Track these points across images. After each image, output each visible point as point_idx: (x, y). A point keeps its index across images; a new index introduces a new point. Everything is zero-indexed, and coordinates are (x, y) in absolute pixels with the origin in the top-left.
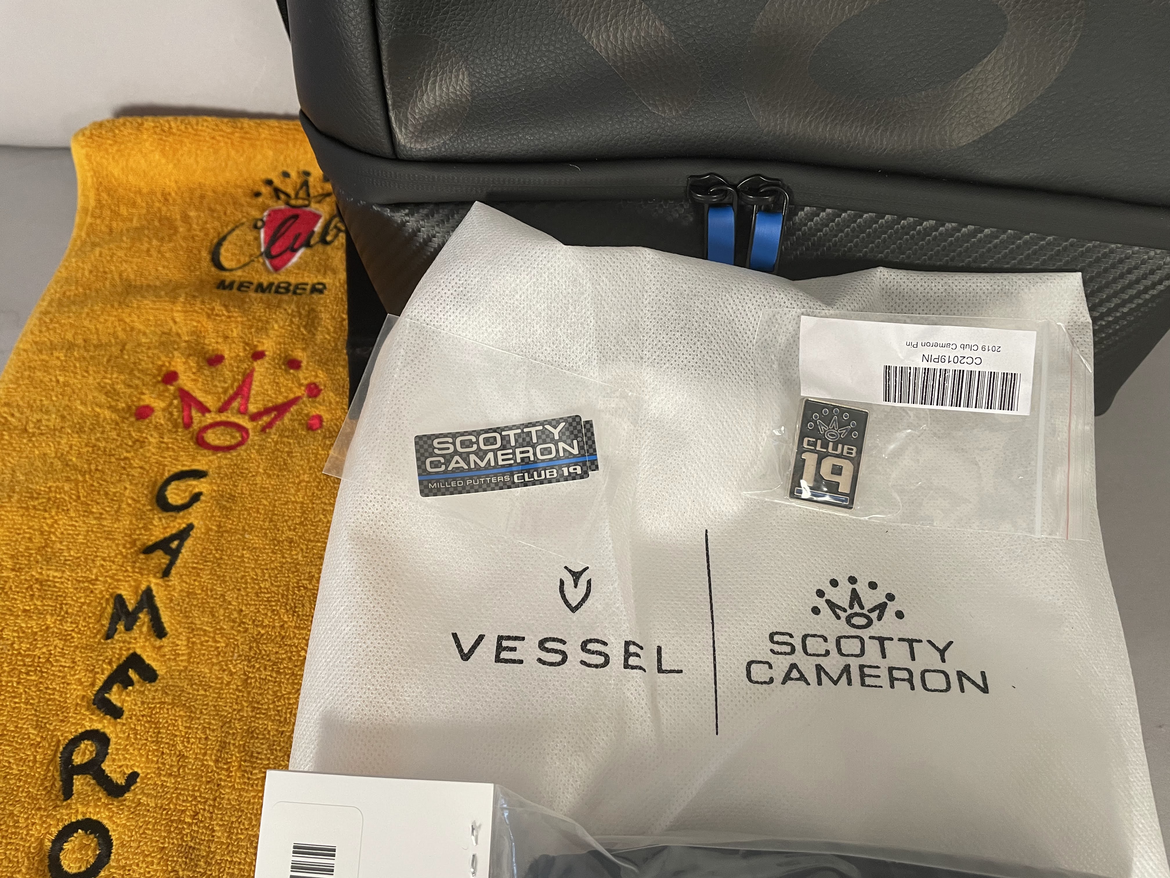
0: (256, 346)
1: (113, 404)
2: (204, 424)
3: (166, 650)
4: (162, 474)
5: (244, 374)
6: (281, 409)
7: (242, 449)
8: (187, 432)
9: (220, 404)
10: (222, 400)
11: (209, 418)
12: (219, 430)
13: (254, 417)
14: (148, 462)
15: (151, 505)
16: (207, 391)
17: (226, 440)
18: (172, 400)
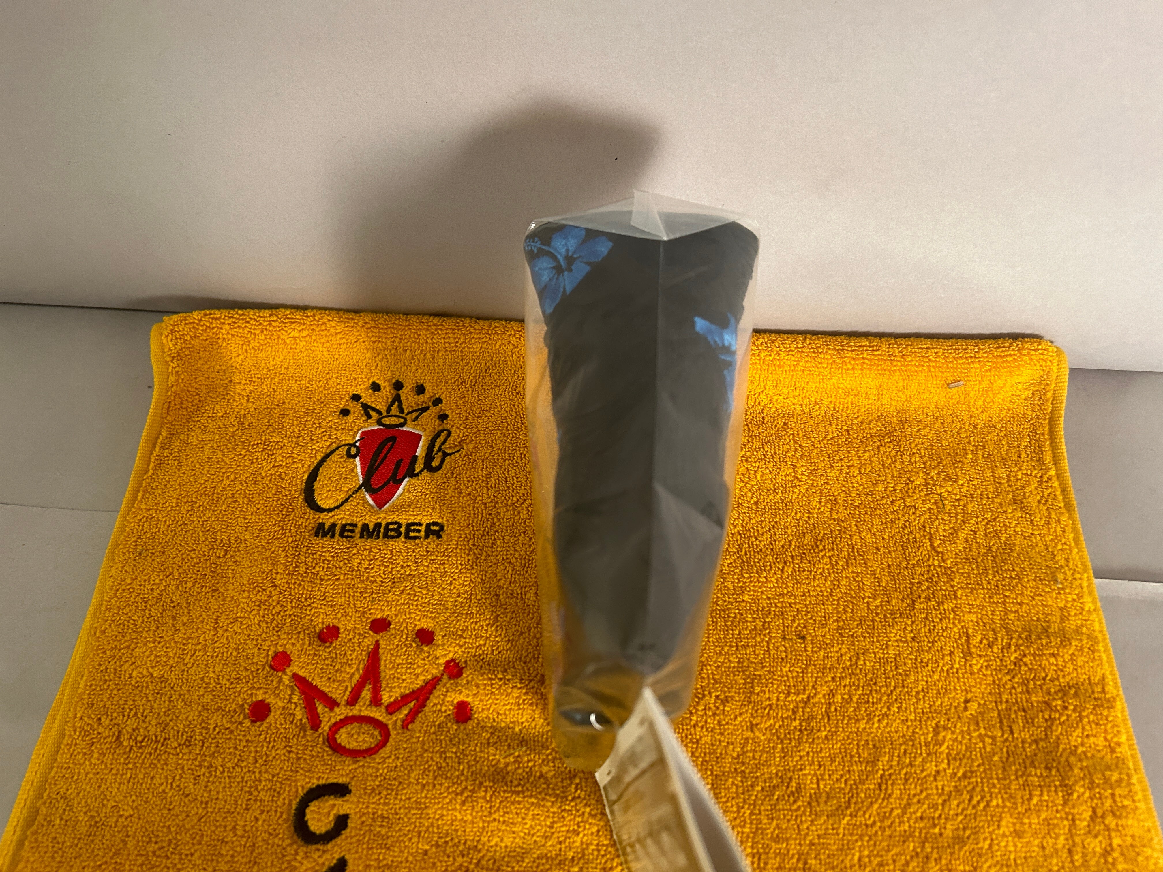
1: (222, 705)
4: (297, 793)
6: (420, 696)
7: (385, 753)
8: (316, 735)
9: (348, 693)
10: (349, 689)
11: (339, 713)
12: (354, 728)
13: (391, 710)
14: (277, 781)
15: (291, 838)
16: (330, 678)
17: (364, 741)
18: (290, 695)
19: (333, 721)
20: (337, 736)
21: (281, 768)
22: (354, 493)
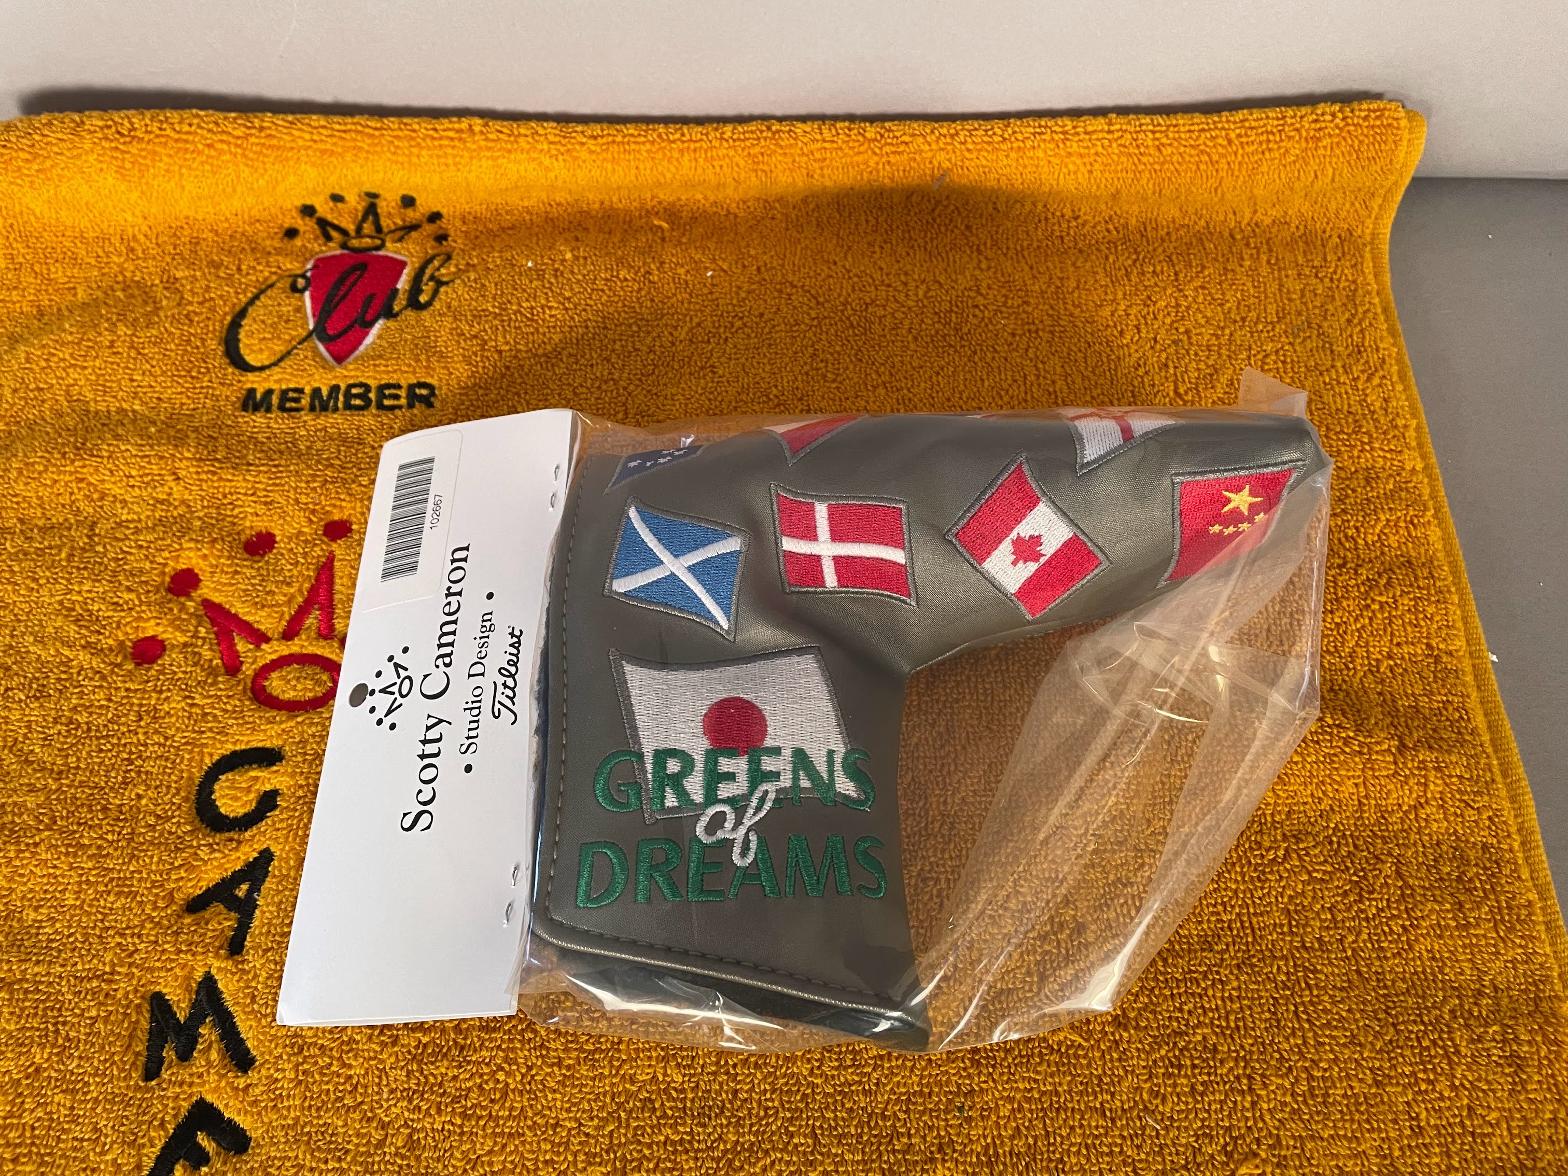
0: (331, 514)
1: (91, 639)
3: (257, 1091)
4: (201, 762)
5: (317, 566)
8: (234, 682)
9: (285, 624)
11: (269, 651)
12: (291, 671)
14: (171, 746)
15: (191, 823)
16: (257, 603)
17: (305, 689)
18: (196, 627)
19: (261, 663)
20: (266, 683)
21: (178, 729)
22: (300, 343)
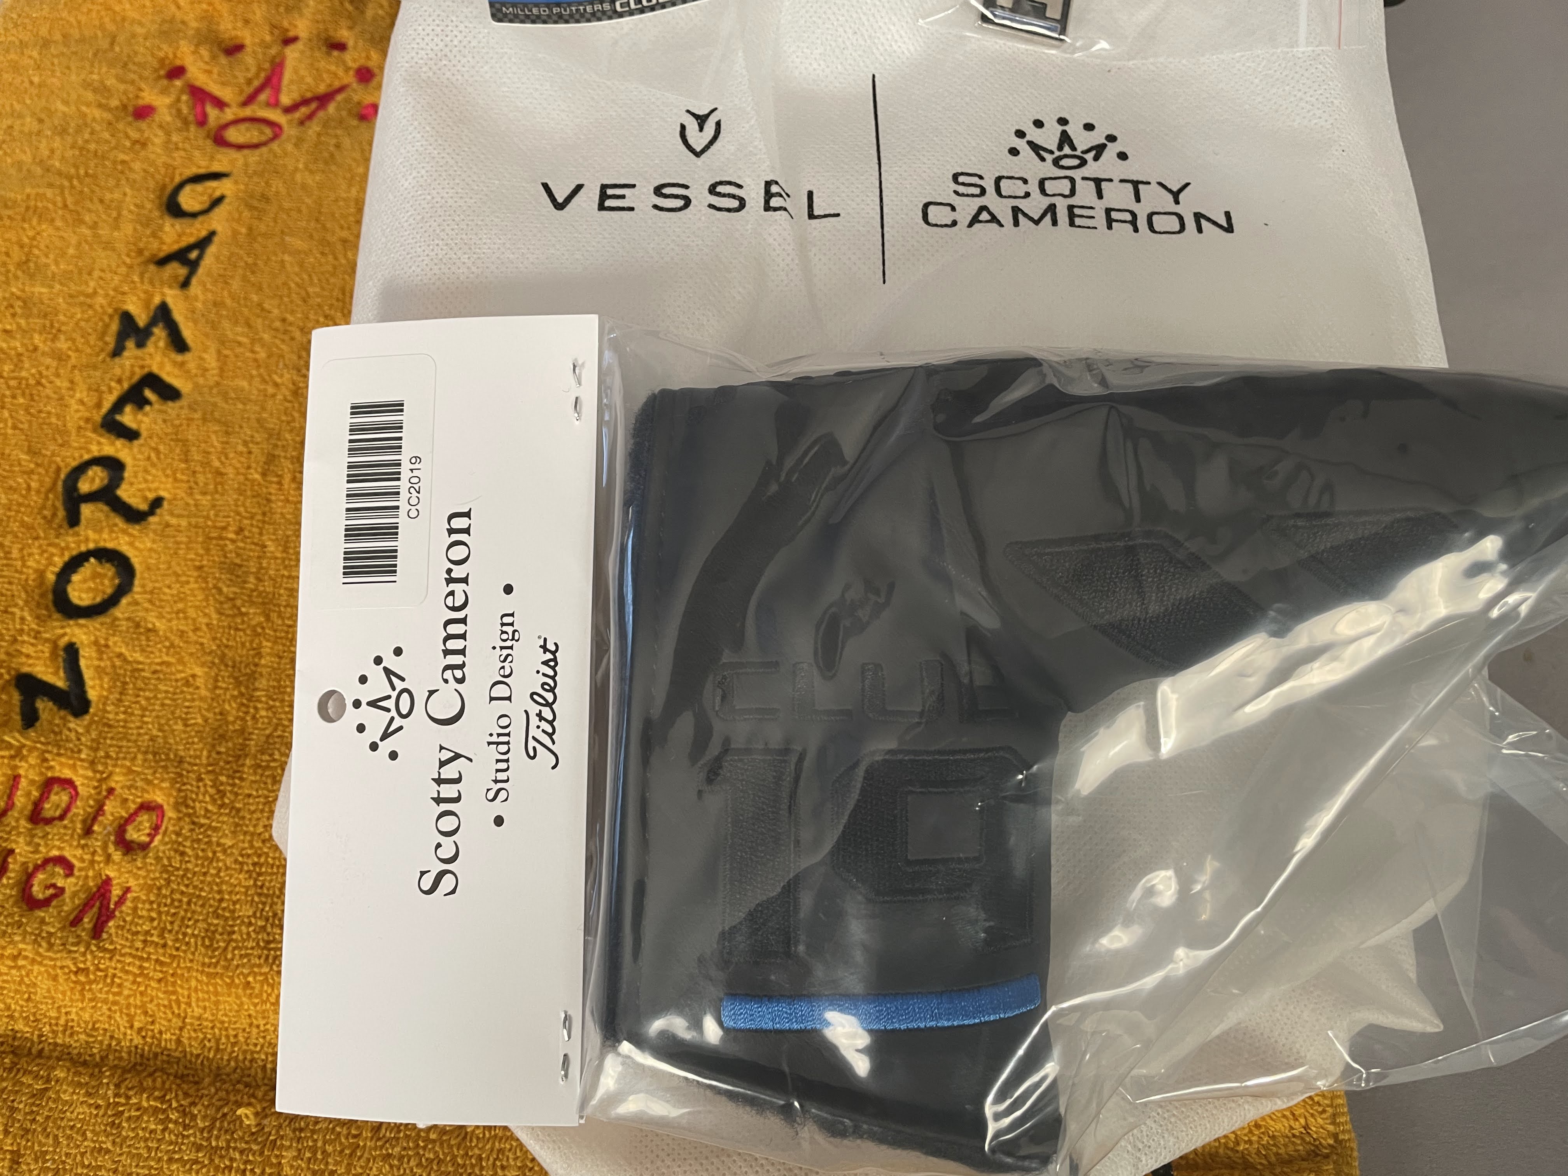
0: (287, 30)
1: (104, 101)
2: (223, 121)
3: (191, 365)
4: (172, 179)
5: (272, 62)
6: (323, 100)
7: (275, 146)
8: (201, 130)
9: (243, 97)
11: (229, 114)
12: (243, 127)
13: (288, 110)
15: (161, 210)
17: (253, 137)
20: (226, 134)
